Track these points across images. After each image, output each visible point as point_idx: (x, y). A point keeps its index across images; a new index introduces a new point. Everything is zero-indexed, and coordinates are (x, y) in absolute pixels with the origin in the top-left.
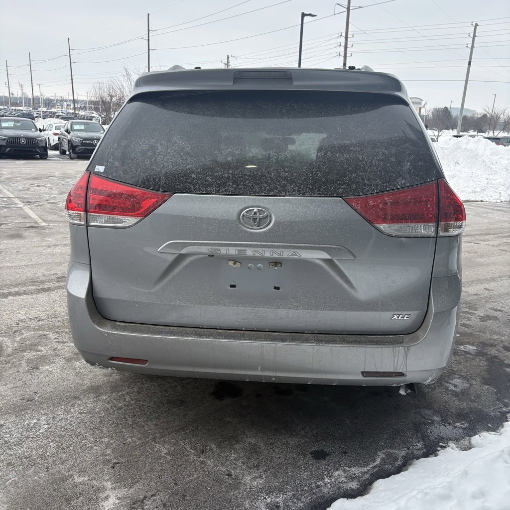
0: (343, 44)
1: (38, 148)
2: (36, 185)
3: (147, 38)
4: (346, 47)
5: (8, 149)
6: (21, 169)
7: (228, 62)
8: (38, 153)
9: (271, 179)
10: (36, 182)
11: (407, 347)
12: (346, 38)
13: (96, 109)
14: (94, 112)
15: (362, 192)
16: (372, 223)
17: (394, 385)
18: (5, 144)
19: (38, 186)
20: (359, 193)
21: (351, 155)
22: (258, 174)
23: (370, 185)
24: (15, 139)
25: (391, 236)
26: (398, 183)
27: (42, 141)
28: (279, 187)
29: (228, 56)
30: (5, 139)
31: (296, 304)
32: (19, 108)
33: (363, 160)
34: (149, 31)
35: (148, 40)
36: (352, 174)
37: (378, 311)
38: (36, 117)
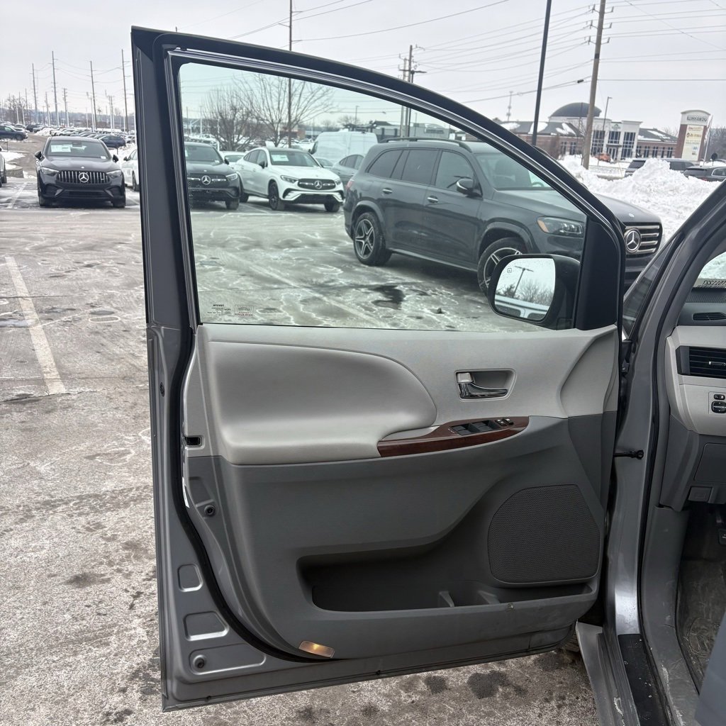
0: (596, 24)
1: (109, 189)
2: (86, 263)
3: (288, 24)
4: (600, 29)
5: (59, 191)
6: (73, 227)
7: (411, 56)
8: (110, 198)
10: (88, 257)
12: (602, 13)
13: (213, 132)
14: (210, 135)
18: (54, 182)
19: (89, 266)
24: (71, 174)
27: (116, 177)
29: (411, 46)
30: (54, 174)
32: (105, 130)
34: (291, 12)
35: (290, 27)
38: (129, 142)
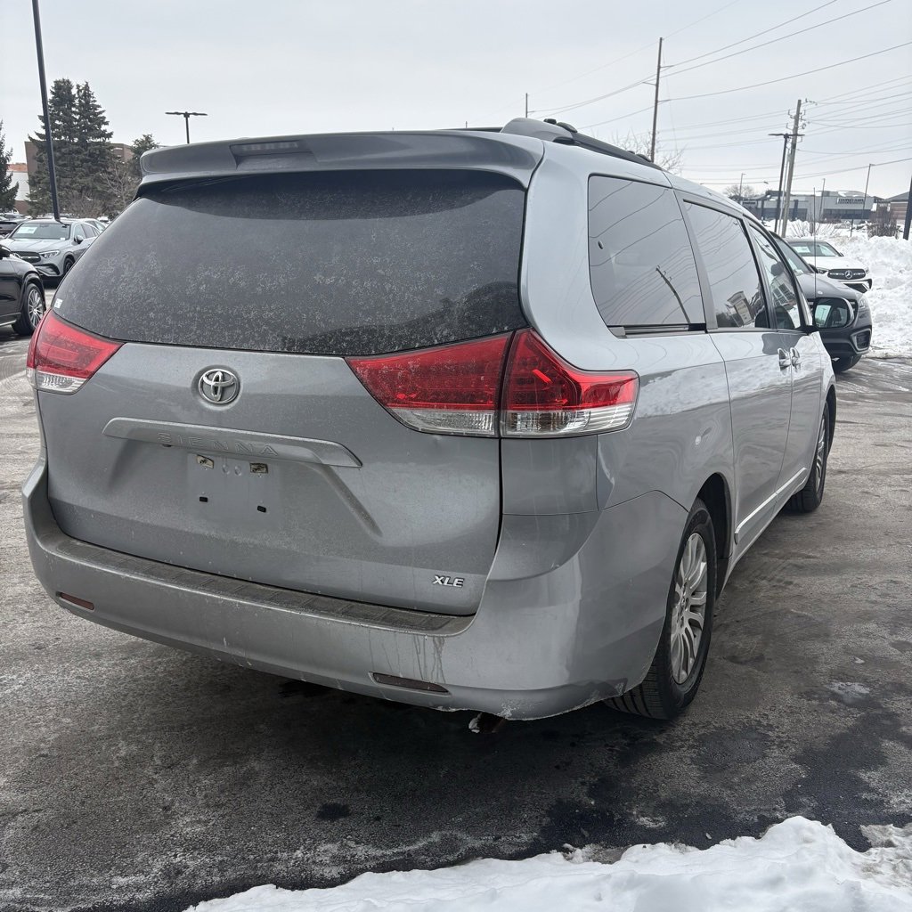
3: (655, 82)
9: (249, 321)
11: (439, 637)
15: (376, 349)
16: (385, 404)
17: (440, 709)
20: (370, 351)
21: (375, 283)
22: (232, 313)
23: (390, 337)
25: (416, 430)
26: (436, 334)
28: (256, 335)
29: (800, 101)
31: (288, 539)
33: (391, 290)
34: (659, 67)
35: (657, 85)
36: (367, 317)
37: (410, 565)
